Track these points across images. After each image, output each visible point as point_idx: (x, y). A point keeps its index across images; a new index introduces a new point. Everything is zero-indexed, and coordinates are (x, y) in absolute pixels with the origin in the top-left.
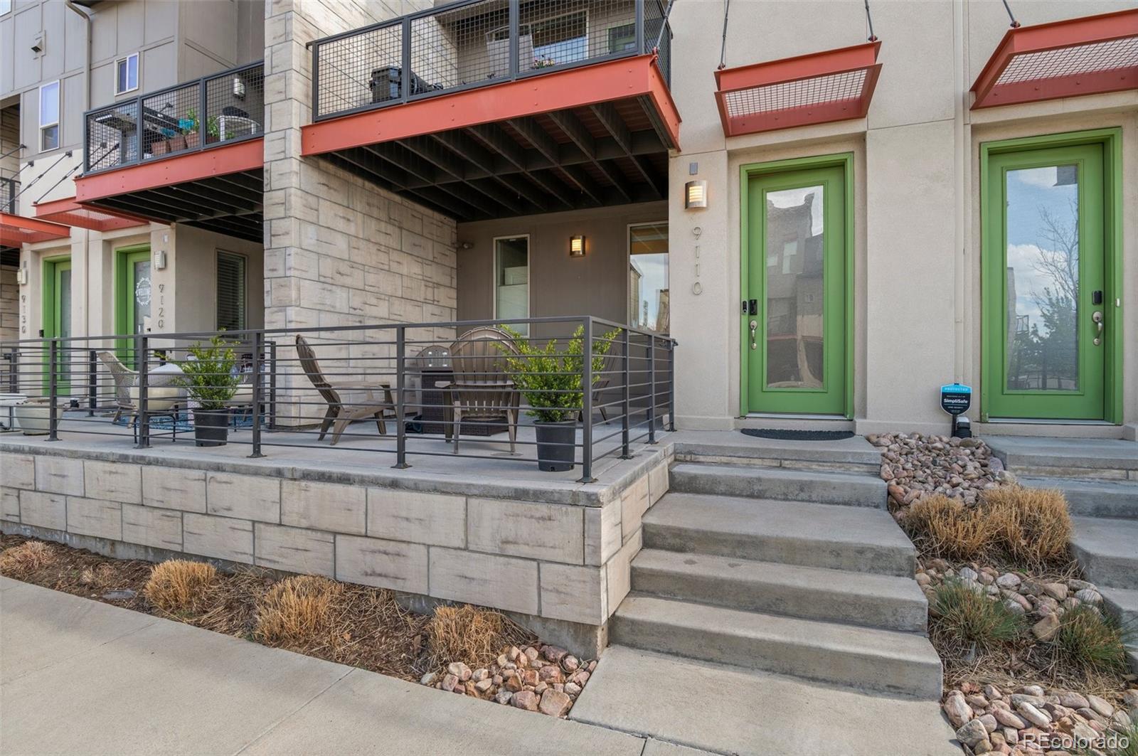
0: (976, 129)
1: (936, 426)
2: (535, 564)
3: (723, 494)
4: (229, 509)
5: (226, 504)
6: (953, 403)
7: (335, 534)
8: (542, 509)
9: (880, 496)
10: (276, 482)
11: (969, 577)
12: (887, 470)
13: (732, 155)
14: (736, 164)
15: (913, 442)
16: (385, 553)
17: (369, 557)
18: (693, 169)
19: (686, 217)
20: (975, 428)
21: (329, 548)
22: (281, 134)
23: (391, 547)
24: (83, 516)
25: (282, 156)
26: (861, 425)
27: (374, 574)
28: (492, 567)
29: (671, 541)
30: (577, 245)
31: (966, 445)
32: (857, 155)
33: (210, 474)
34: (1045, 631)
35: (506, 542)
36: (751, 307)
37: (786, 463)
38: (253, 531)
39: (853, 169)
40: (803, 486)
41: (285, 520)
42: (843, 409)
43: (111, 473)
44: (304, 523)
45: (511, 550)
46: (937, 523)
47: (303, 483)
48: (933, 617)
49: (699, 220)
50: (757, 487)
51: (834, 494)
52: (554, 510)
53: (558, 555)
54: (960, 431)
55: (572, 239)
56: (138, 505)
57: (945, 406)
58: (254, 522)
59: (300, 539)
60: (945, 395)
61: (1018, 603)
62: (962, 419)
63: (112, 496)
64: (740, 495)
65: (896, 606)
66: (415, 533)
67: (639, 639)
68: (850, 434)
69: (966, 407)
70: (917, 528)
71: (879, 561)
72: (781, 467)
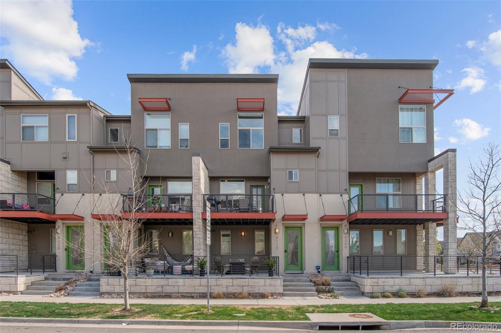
0: (321, 224)
1: (315, 271)
2: (274, 287)
3: (288, 282)
4: (222, 284)
5: (221, 284)
6: (318, 268)
7: (243, 286)
8: (275, 280)
9: (309, 280)
10: (232, 279)
11: (320, 286)
12: (310, 277)
13: (283, 224)
14: (283, 225)
15: (312, 274)
16: (252, 288)
17: (249, 289)
18: (276, 226)
19: (275, 234)
20: (321, 272)
21: (242, 288)
22: (198, 214)
23: (253, 287)
24: (184, 289)
25: (198, 218)
26: (305, 272)
27: (250, 291)
28: (269, 288)
29: (285, 286)
30: (243, 234)
31: (320, 274)
32: (303, 226)
33: (217, 279)
34: (326, 290)
35: (270, 284)
36: (286, 251)
37: (296, 277)
38: (227, 287)
39: (303, 228)
40: (299, 280)
41: (233, 285)
42: (302, 269)
43: (192, 281)
44: (237, 285)
45: (271, 285)
46: (316, 282)
47: (237, 279)
48: (316, 290)
49: (278, 235)
50: (292, 280)
51: (303, 281)
52: (277, 280)
53: (277, 285)
54: (319, 272)
55: (241, 232)
56: (199, 286)
57: (317, 268)
58: (227, 286)
59: (236, 288)
60: (317, 267)
61: (324, 288)
62: (319, 270)
63: (192, 285)
64: (290, 282)
65: (312, 289)
66: (257, 285)
67: (286, 295)
68: (303, 273)
69: (319, 268)
70: (314, 282)
71: (310, 286)
72: (295, 278)
